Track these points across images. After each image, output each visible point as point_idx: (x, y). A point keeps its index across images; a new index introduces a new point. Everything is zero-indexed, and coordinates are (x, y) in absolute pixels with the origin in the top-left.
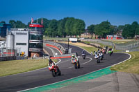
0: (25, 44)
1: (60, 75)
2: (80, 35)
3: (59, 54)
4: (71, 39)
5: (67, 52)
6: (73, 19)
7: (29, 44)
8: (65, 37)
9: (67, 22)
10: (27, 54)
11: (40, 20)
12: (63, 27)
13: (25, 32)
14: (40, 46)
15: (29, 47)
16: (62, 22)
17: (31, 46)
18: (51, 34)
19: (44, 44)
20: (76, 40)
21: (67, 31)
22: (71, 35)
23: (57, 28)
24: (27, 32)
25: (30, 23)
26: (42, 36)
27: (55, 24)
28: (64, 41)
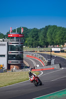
0: (4, 56)
1: (41, 84)
2: (63, 44)
3: (41, 66)
4: (53, 49)
5: (49, 63)
6: (55, 27)
7: (8, 56)
8: (47, 47)
9: (49, 31)
10: (5, 67)
11: (19, 30)
12: (45, 36)
13: (3, 43)
14: (20, 58)
15: (8, 59)
16: (43, 31)
17: (10, 57)
18: (32, 45)
19: (25, 56)
20: (59, 50)
21: (49, 40)
22: (54, 44)
23: (38, 37)
24: (6, 43)
25: (8, 33)
26: (22, 47)
27: (36, 32)
28: (46, 51)
